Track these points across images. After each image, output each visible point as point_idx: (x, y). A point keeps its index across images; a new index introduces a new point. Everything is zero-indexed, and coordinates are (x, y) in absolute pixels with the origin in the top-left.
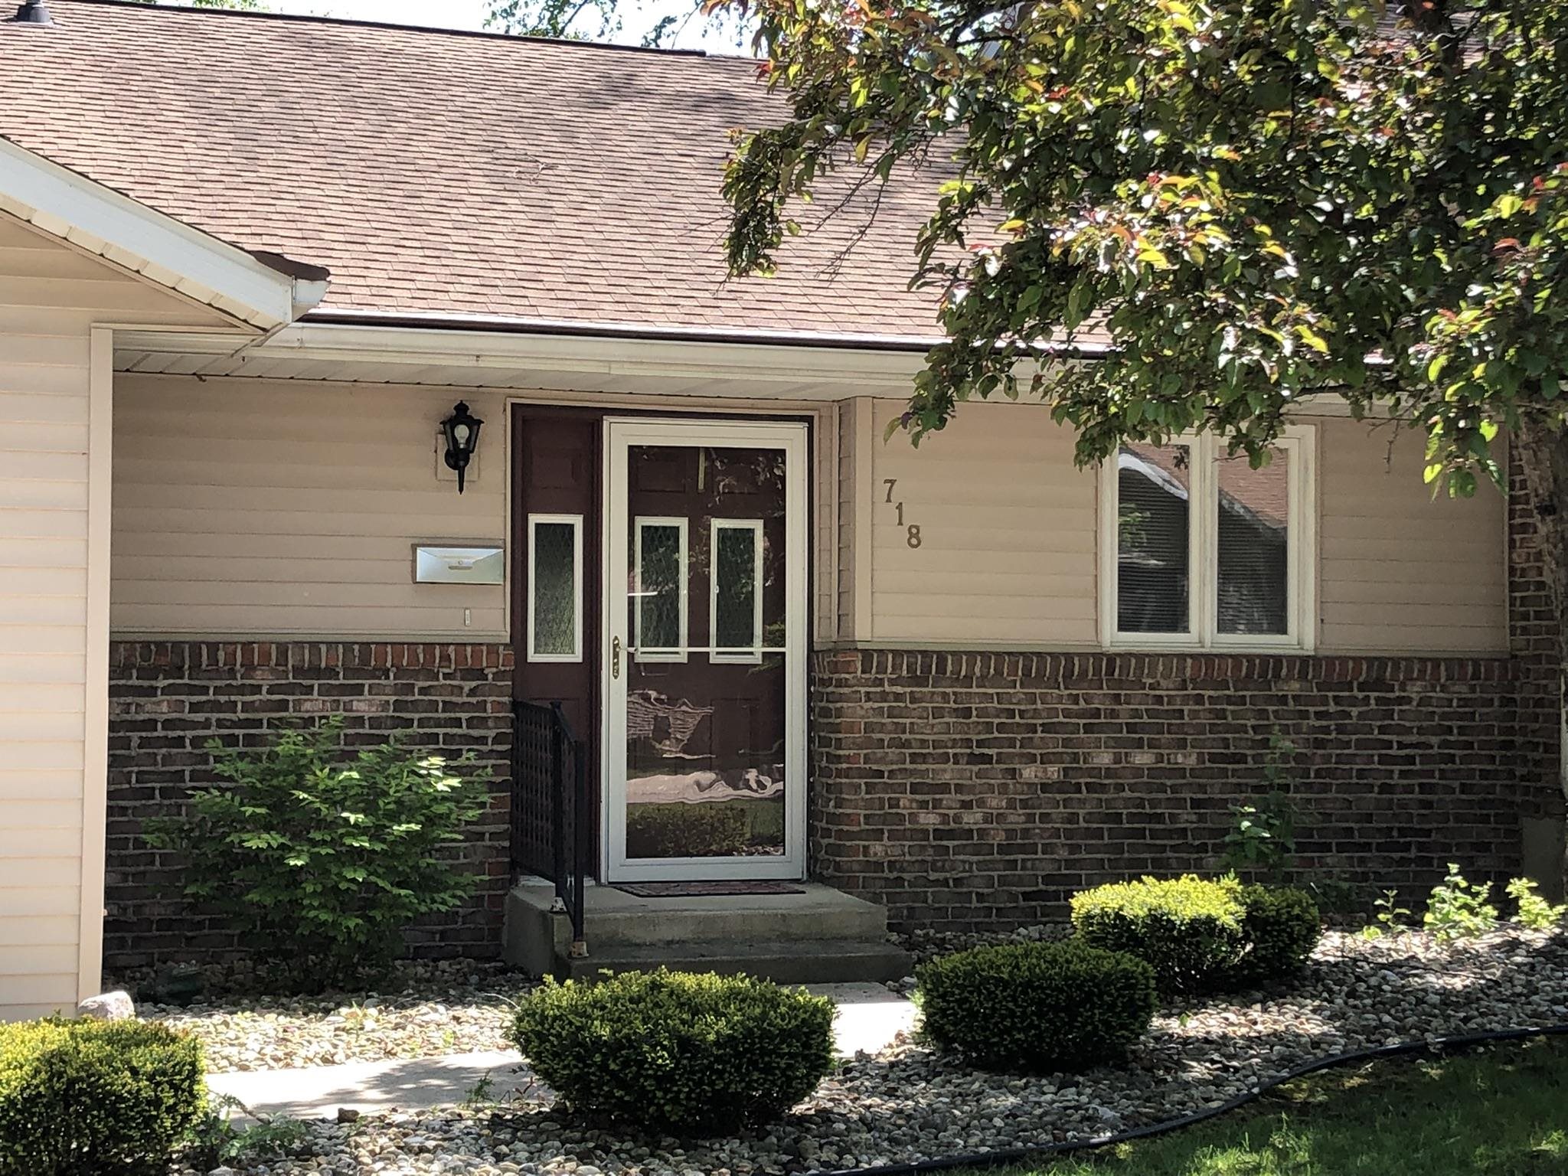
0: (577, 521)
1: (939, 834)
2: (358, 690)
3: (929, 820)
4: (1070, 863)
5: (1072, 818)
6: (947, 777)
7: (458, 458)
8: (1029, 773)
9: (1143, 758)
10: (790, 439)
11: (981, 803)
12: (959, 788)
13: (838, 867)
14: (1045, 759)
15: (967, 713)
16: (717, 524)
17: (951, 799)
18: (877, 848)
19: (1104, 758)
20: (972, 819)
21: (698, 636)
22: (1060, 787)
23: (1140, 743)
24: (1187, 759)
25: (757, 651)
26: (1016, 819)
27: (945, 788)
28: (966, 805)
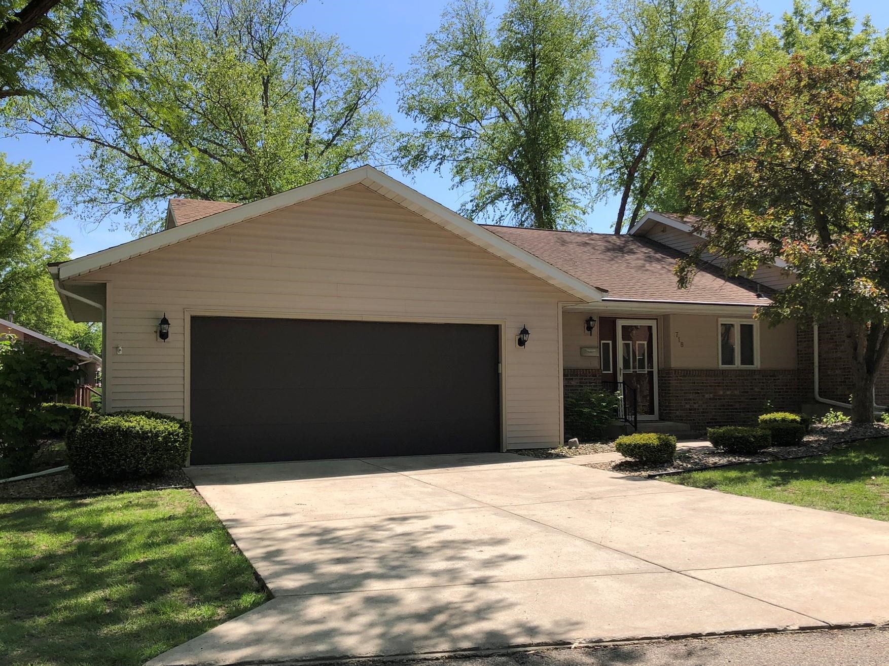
0: (610, 342)
1: (690, 410)
2: (572, 379)
3: (688, 406)
4: (715, 416)
5: (715, 406)
6: (691, 397)
7: (589, 328)
8: (707, 396)
9: (728, 393)
10: (653, 323)
11: (697, 402)
12: (694, 400)
13: (670, 417)
14: (711, 393)
15: (694, 383)
16: (637, 342)
17: (692, 402)
18: (678, 413)
19: (721, 393)
20: (696, 406)
21: (634, 368)
22: (713, 399)
23: (728, 389)
24: (737, 392)
25: (646, 371)
26: (704, 406)
27: (690, 399)
28: (695, 403)
